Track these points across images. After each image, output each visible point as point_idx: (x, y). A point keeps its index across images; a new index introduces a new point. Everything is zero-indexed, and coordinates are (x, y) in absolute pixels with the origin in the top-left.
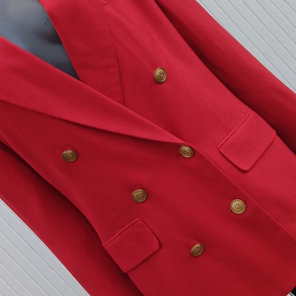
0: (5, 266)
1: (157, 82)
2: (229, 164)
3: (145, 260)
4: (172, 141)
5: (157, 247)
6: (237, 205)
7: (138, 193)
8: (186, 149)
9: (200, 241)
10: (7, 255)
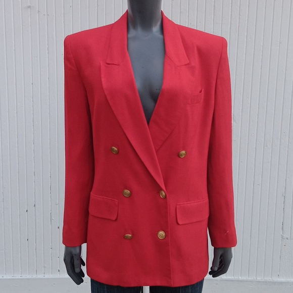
0: (9, 117)
1: (179, 156)
2: (175, 216)
3: (103, 218)
4: (161, 186)
5: (114, 219)
6: (162, 234)
7: (127, 192)
8: (164, 194)
9: (133, 234)
10: (16, 112)
